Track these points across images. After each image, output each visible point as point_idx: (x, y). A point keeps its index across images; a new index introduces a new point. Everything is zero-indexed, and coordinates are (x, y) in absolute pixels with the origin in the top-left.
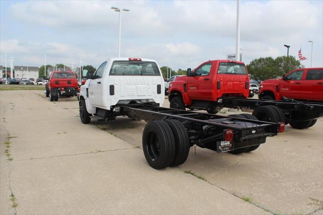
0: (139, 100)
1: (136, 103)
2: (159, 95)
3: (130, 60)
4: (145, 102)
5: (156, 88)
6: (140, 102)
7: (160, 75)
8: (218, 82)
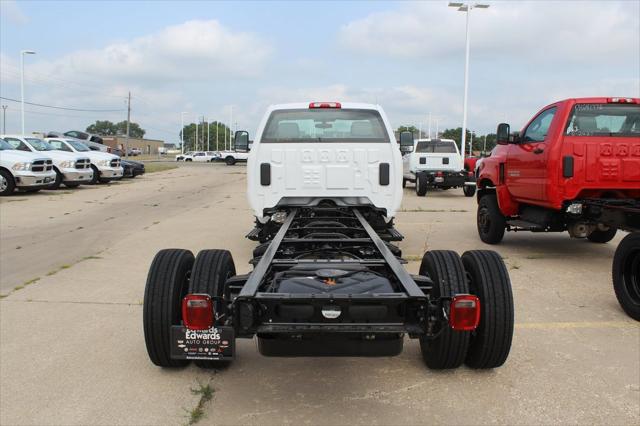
0: (341, 198)
1: (334, 204)
2: (384, 187)
3: (312, 107)
4: (354, 203)
5: (377, 171)
6: (344, 204)
7: (389, 141)
8: (564, 159)
